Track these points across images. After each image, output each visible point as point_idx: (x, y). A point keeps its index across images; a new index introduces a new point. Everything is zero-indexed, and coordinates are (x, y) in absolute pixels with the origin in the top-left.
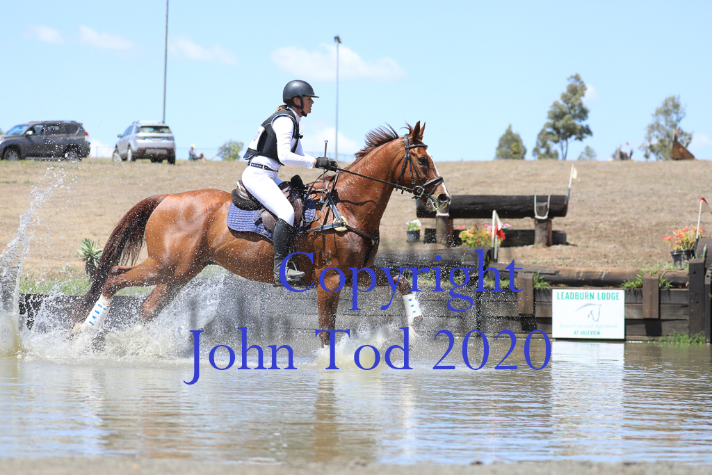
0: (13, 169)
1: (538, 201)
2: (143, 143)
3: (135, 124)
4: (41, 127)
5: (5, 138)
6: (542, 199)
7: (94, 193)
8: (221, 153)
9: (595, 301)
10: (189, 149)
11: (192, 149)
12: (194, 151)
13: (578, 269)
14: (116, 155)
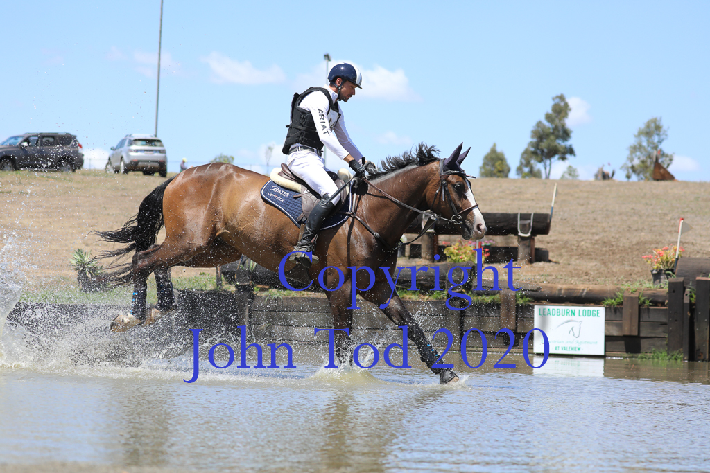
0: (7, 179)
1: (521, 219)
2: (135, 156)
3: (128, 137)
4: (37, 138)
6: (525, 217)
7: (87, 204)
9: (576, 318)
10: (181, 162)
11: (184, 162)
13: (559, 286)
14: (109, 167)
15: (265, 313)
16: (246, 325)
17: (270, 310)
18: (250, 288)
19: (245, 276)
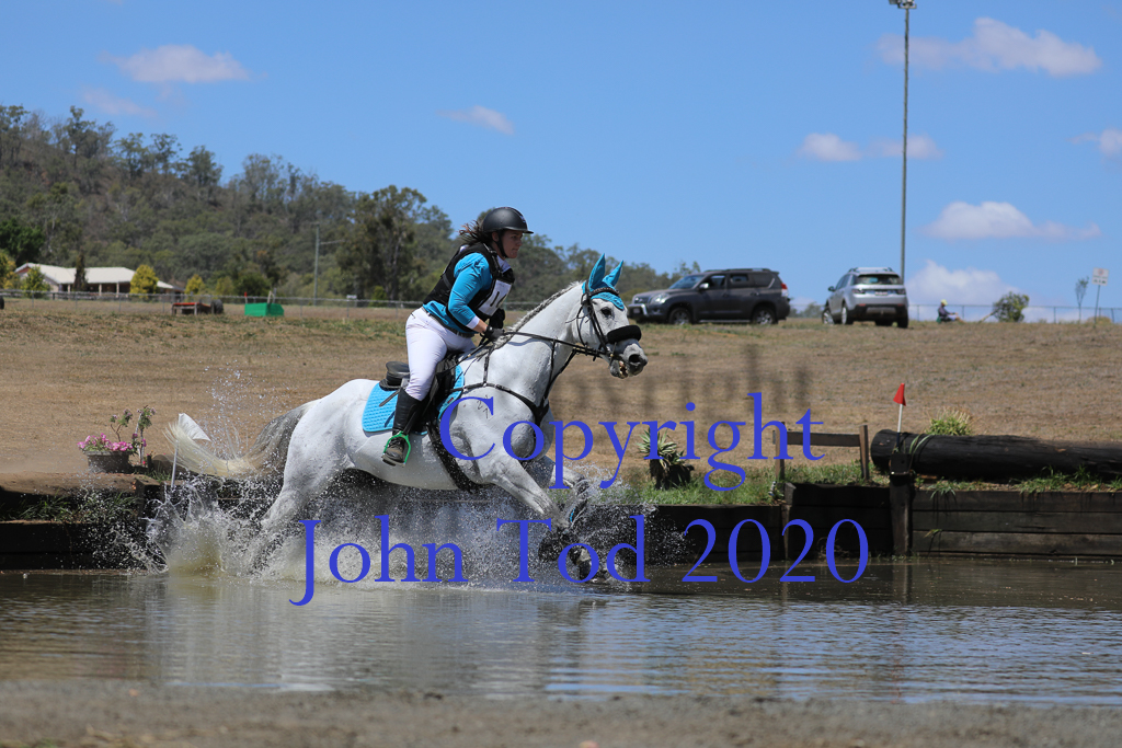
0: (668, 336)
2: (862, 298)
3: (853, 273)
4: (722, 277)
5: (670, 293)
8: (996, 311)
11: (943, 306)
12: (946, 308)
14: (826, 314)
15: (931, 513)
16: (906, 531)
17: (938, 511)
18: (910, 480)
19: (903, 462)
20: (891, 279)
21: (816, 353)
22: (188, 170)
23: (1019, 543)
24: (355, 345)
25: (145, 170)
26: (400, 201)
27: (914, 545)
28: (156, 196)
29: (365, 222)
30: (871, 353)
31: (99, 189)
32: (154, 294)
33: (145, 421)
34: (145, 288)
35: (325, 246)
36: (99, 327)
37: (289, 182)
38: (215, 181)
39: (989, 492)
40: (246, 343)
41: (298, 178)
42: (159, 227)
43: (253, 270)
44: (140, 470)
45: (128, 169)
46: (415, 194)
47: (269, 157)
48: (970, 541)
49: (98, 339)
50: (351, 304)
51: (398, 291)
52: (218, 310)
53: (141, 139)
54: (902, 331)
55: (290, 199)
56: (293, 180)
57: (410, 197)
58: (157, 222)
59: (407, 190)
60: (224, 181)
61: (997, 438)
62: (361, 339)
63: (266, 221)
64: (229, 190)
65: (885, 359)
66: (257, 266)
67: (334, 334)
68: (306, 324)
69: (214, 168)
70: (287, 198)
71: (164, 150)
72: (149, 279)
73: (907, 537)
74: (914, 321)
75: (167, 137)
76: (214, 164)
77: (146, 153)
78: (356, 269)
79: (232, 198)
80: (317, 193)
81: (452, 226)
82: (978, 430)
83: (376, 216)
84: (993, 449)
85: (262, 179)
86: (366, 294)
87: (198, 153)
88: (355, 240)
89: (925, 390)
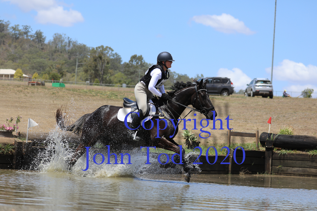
2: (258, 88)
3: (255, 80)
4: (211, 80)
8: (303, 94)
10: (284, 91)
12: (286, 92)
14: (246, 93)
15: (279, 160)
16: (270, 166)
17: (281, 160)
18: (272, 149)
19: (270, 143)
20: (268, 82)
21: (242, 106)
22: (35, 37)
23: (308, 171)
24: (88, 98)
25: (20, 37)
26: (105, 51)
27: (273, 171)
28: (23, 46)
29: (93, 57)
30: (260, 106)
31: (5, 43)
32: (22, 79)
33: (18, 120)
34: (19, 76)
35: (79, 65)
36: (3, 89)
37: (68, 43)
38: (43, 42)
39: (299, 154)
40: (52, 96)
41: (71, 42)
42: (24, 56)
43: (55, 72)
44: (16, 137)
45: (14, 36)
46: (110, 48)
47: (61, 34)
48: (292, 170)
49: (3, 92)
50: (87, 84)
51: (103, 80)
52: (43, 84)
53: (19, 26)
54: (271, 99)
55: (68, 48)
56: (69, 42)
57: (108, 49)
58: (23, 54)
59: (107, 47)
60: (46, 42)
61: (302, 136)
62: (91, 96)
63: (60, 55)
64: (48, 45)
65: (265, 109)
66: (56, 70)
67: (81, 94)
68: (73, 90)
69: (43, 37)
70: (67, 48)
71: (26, 31)
72: (20, 73)
73: (271, 168)
74: (275, 97)
75: (28, 26)
76: (43, 36)
77: (21, 32)
78: (89, 72)
79: (49, 47)
80: (77, 47)
81: (122, 60)
82: (295, 133)
83: (97, 55)
84: (300, 140)
85: (59, 41)
86: (92, 81)
87: (38, 32)
88: (90, 63)
89: (278, 119)
